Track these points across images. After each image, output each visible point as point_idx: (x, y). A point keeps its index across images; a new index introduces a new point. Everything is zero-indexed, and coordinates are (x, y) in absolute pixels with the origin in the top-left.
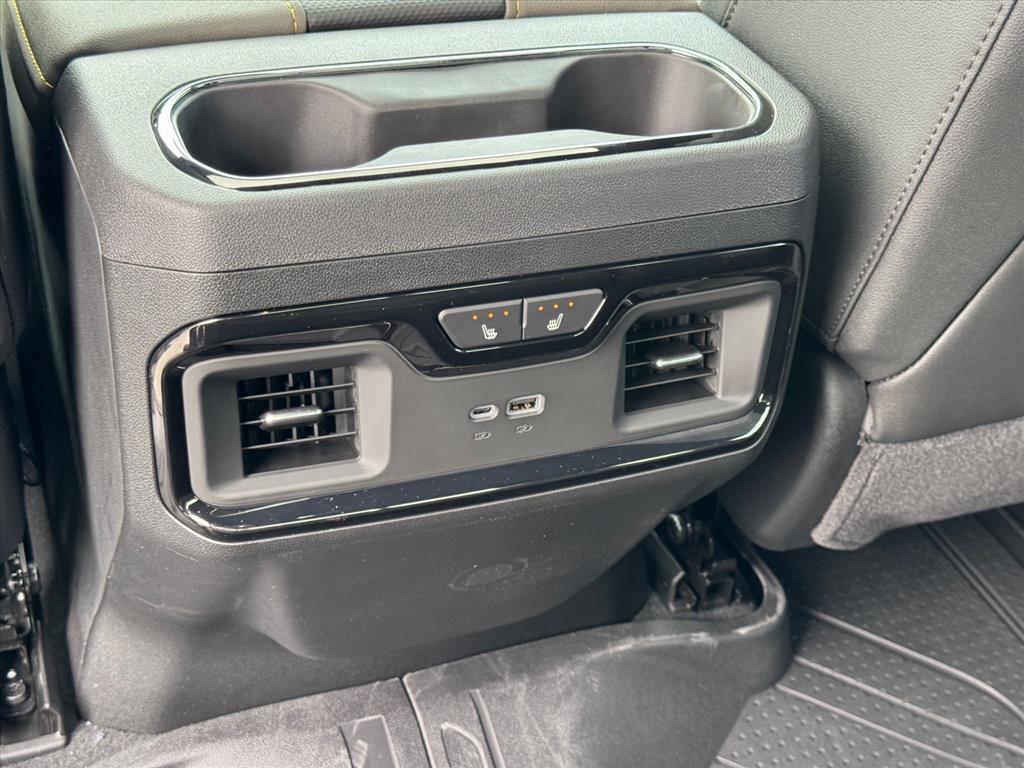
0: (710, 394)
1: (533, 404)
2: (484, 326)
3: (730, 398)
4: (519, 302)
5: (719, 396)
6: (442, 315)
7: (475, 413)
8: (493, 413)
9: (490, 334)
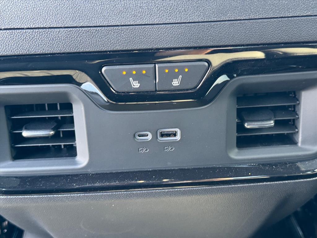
0: (294, 143)
1: (175, 135)
2: (131, 79)
3: (307, 147)
4: (153, 65)
5: (299, 144)
6: (103, 69)
7: (139, 136)
8: (150, 137)
9: (136, 85)
